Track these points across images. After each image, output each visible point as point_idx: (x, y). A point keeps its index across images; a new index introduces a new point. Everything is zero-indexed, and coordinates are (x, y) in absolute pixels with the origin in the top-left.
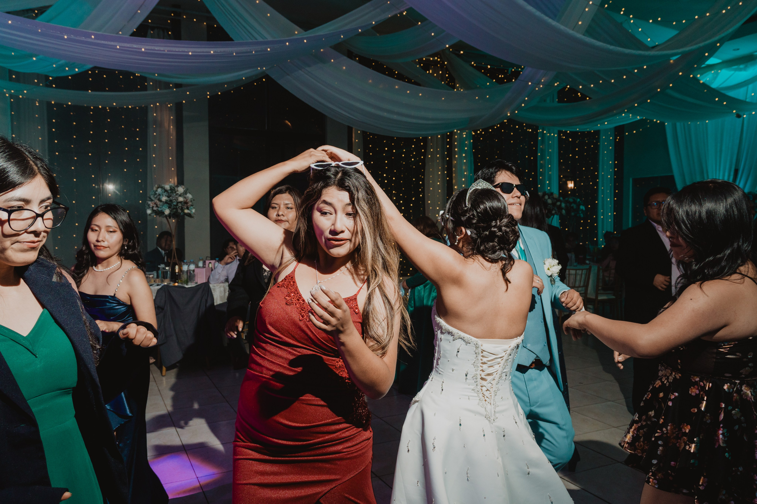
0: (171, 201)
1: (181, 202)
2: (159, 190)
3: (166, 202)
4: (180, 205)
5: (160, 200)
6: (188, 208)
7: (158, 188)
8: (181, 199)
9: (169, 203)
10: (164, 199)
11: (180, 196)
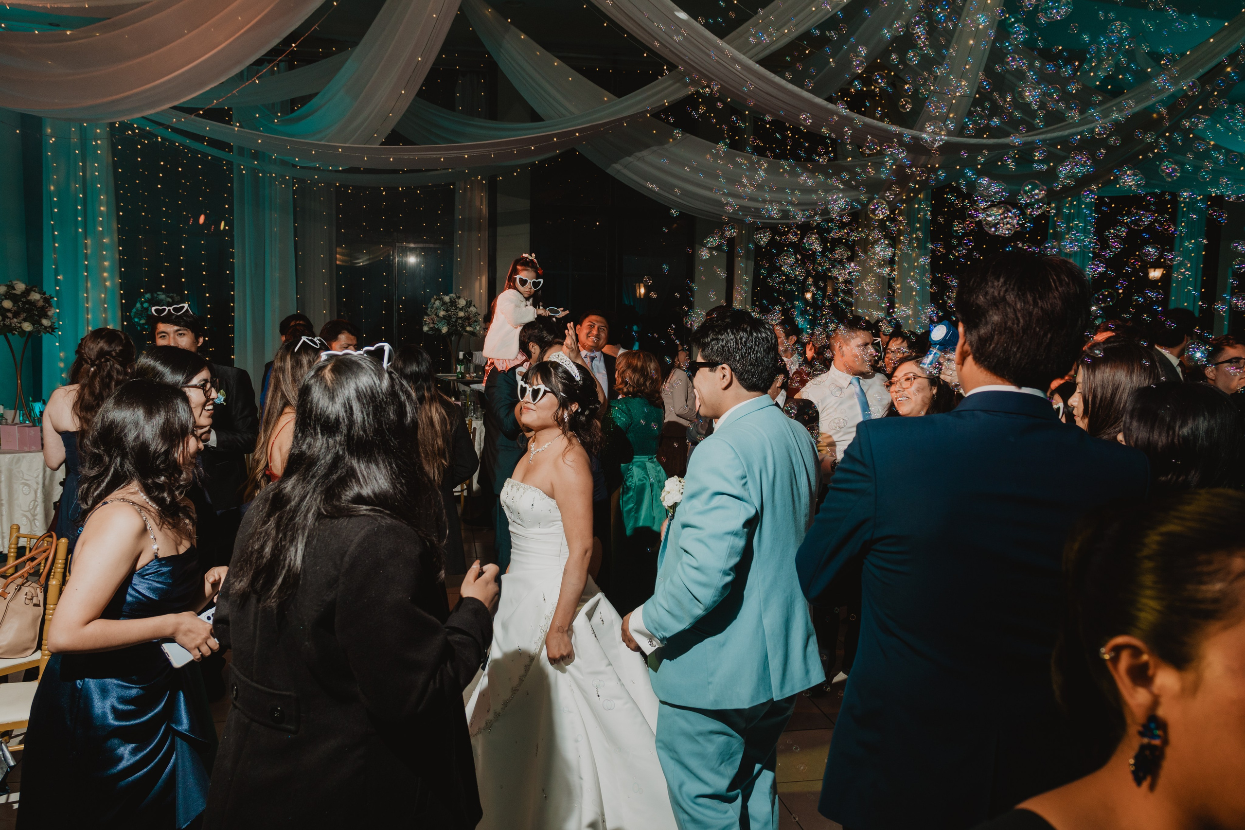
0: (450, 316)
1: (461, 318)
2: (437, 302)
3: (444, 317)
4: (460, 321)
5: (438, 316)
6: (470, 325)
7: (436, 299)
8: (461, 314)
9: (447, 319)
10: (442, 313)
11: (461, 310)
